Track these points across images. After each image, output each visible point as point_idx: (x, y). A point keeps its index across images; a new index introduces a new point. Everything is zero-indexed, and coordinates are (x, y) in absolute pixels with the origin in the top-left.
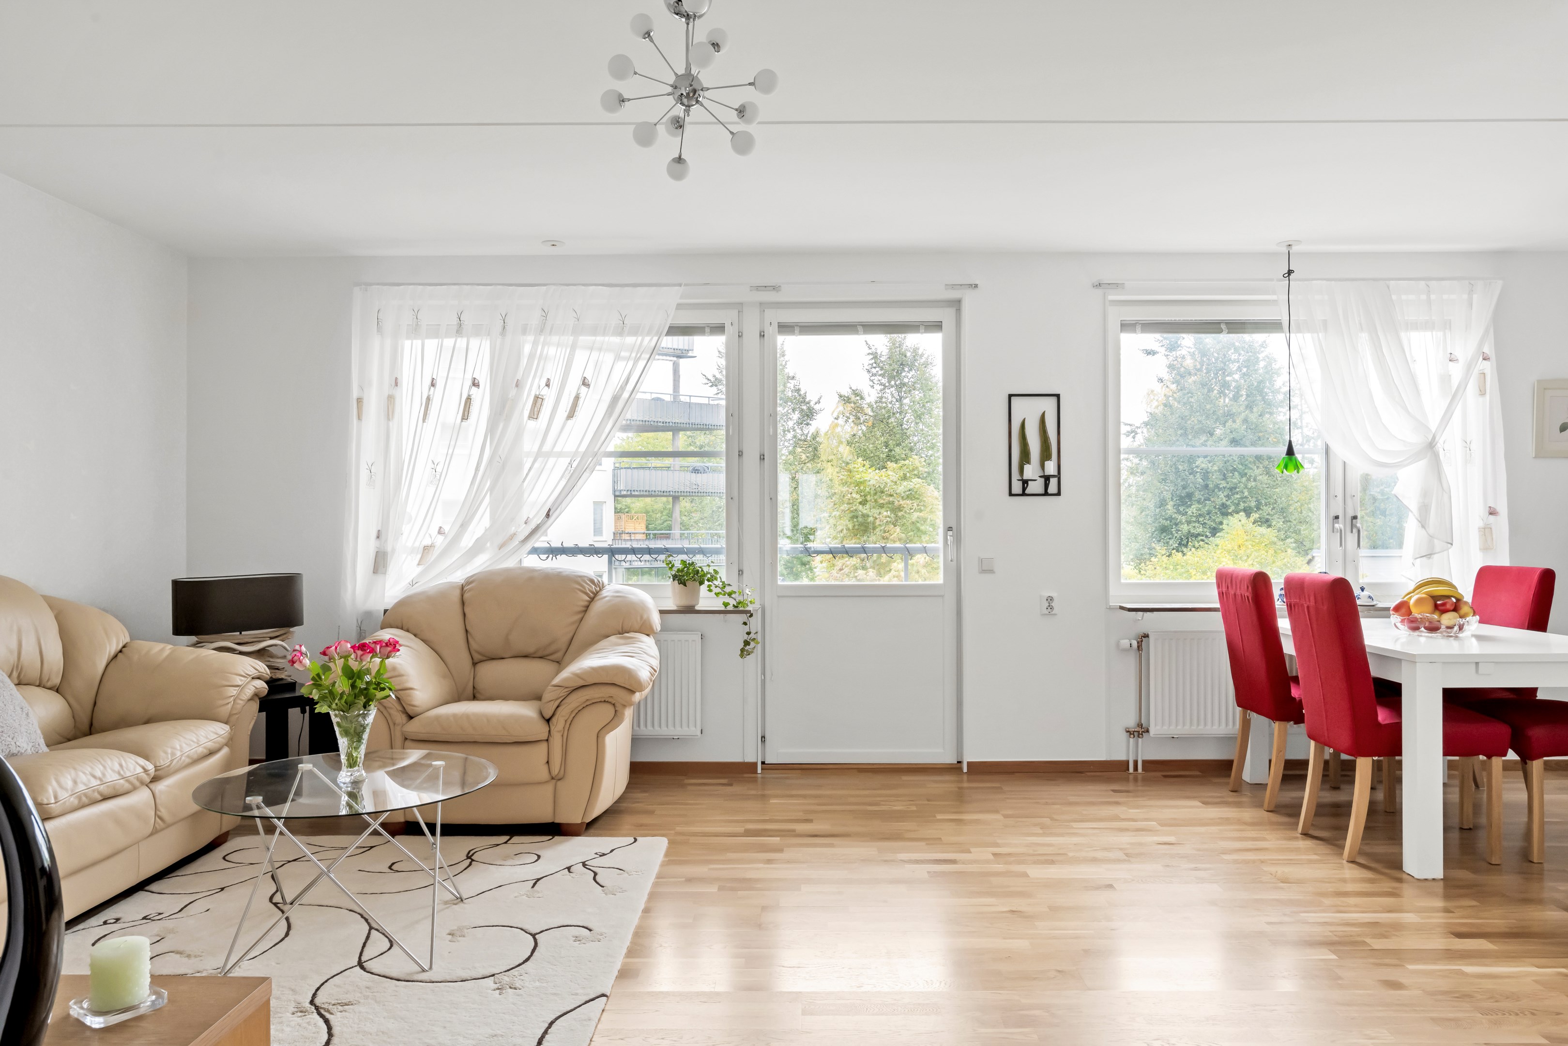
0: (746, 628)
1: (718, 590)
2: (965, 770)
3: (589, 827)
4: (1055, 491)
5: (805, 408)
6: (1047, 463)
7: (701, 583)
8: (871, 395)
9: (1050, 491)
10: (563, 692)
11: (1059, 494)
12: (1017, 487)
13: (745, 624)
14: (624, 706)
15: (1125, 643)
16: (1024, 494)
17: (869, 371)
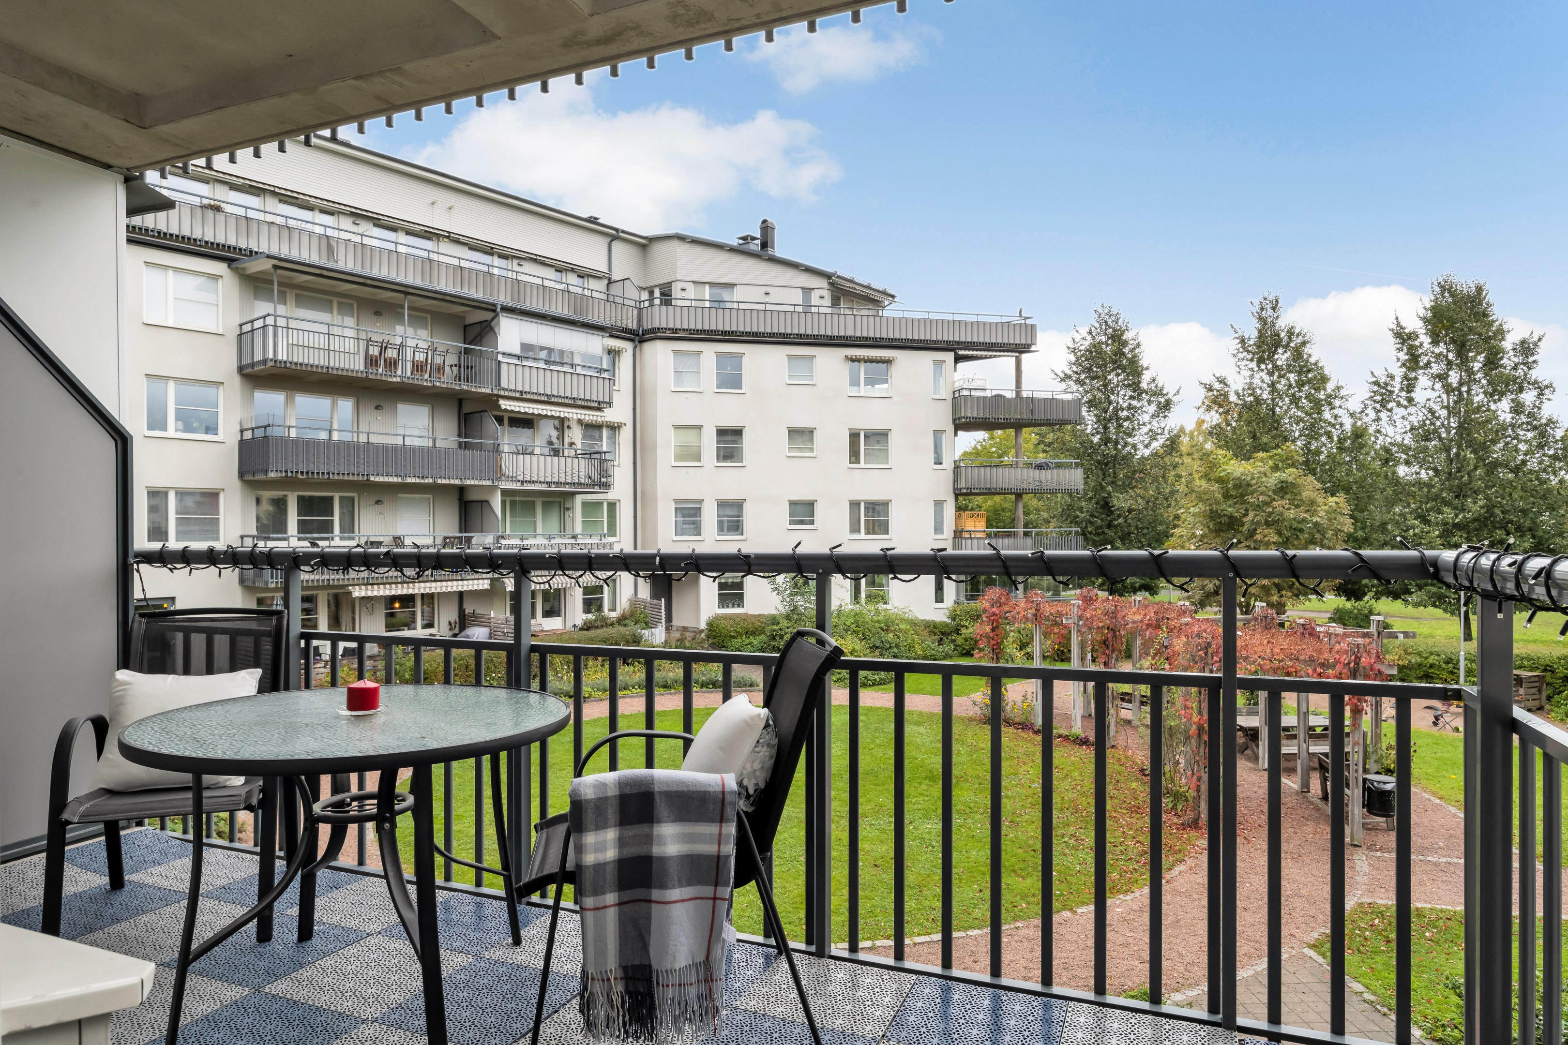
5: (1162, 400)
8: (1237, 382)
17: (1234, 356)
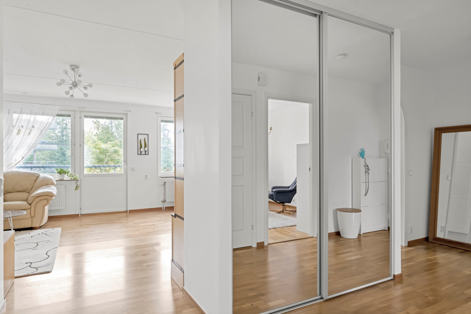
0: (77, 184)
1: (69, 175)
2: (128, 211)
3: (40, 227)
4: (147, 154)
6: (145, 148)
7: (65, 174)
9: (146, 154)
10: (34, 198)
11: (148, 154)
12: (139, 153)
13: (76, 183)
14: (50, 200)
15: (161, 184)
16: (141, 154)
